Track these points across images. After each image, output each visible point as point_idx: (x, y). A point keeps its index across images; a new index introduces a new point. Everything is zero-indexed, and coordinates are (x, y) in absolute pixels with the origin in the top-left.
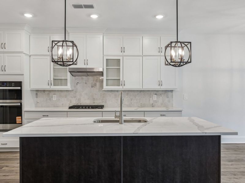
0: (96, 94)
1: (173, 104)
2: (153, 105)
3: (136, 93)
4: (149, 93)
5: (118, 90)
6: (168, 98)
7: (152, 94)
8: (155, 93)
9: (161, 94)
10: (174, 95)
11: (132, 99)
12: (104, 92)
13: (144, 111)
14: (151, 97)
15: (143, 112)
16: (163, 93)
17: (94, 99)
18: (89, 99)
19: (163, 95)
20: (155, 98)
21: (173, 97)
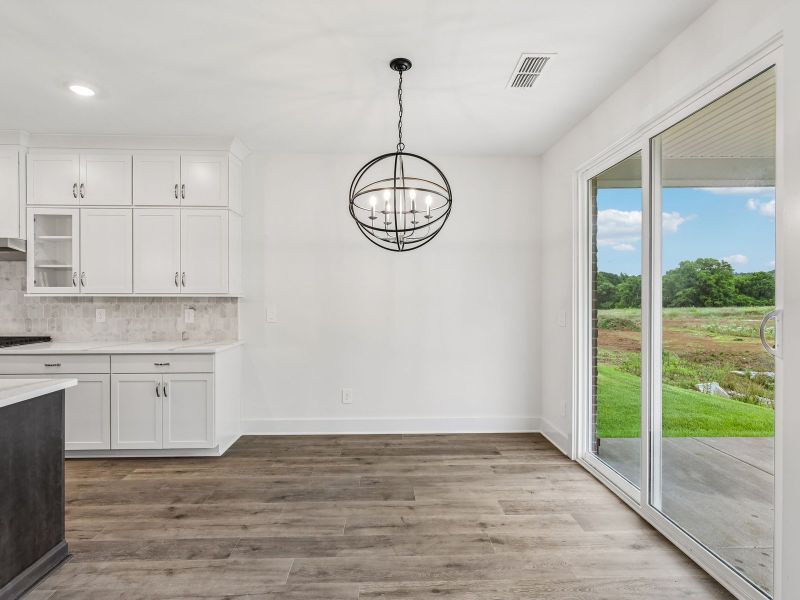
0: (33, 308)
1: (237, 334)
2: (186, 336)
3: (141, 305)
4: (174, 304)
5: (92, 298)
6: (225, 316)
7: (182, 306)
8: (192, 304)
9: (206, 309)
10: (239, 310)
11: (129, 322)
12: (56, 303)
13: (110, 354)
14: (179, 315)
15: (108, 357)
16: (211, 304)
17: (28, 321)
18: (14, 320)
19: (210, 311)
20: (189, 316)
21: (236, 315)
